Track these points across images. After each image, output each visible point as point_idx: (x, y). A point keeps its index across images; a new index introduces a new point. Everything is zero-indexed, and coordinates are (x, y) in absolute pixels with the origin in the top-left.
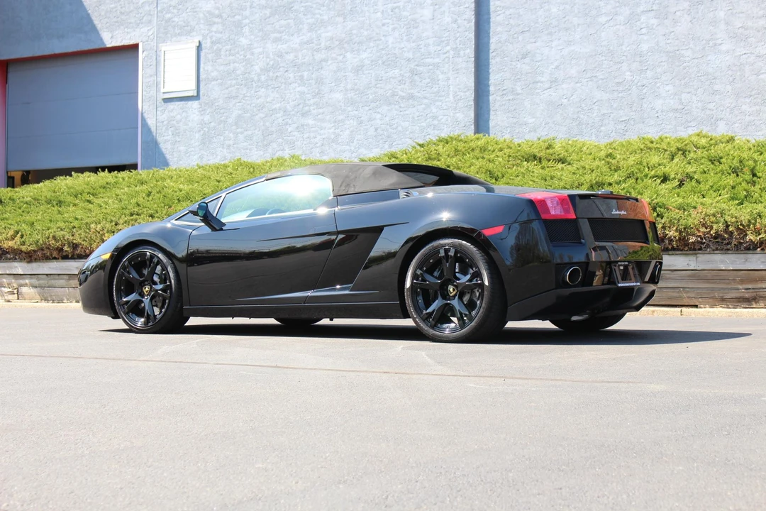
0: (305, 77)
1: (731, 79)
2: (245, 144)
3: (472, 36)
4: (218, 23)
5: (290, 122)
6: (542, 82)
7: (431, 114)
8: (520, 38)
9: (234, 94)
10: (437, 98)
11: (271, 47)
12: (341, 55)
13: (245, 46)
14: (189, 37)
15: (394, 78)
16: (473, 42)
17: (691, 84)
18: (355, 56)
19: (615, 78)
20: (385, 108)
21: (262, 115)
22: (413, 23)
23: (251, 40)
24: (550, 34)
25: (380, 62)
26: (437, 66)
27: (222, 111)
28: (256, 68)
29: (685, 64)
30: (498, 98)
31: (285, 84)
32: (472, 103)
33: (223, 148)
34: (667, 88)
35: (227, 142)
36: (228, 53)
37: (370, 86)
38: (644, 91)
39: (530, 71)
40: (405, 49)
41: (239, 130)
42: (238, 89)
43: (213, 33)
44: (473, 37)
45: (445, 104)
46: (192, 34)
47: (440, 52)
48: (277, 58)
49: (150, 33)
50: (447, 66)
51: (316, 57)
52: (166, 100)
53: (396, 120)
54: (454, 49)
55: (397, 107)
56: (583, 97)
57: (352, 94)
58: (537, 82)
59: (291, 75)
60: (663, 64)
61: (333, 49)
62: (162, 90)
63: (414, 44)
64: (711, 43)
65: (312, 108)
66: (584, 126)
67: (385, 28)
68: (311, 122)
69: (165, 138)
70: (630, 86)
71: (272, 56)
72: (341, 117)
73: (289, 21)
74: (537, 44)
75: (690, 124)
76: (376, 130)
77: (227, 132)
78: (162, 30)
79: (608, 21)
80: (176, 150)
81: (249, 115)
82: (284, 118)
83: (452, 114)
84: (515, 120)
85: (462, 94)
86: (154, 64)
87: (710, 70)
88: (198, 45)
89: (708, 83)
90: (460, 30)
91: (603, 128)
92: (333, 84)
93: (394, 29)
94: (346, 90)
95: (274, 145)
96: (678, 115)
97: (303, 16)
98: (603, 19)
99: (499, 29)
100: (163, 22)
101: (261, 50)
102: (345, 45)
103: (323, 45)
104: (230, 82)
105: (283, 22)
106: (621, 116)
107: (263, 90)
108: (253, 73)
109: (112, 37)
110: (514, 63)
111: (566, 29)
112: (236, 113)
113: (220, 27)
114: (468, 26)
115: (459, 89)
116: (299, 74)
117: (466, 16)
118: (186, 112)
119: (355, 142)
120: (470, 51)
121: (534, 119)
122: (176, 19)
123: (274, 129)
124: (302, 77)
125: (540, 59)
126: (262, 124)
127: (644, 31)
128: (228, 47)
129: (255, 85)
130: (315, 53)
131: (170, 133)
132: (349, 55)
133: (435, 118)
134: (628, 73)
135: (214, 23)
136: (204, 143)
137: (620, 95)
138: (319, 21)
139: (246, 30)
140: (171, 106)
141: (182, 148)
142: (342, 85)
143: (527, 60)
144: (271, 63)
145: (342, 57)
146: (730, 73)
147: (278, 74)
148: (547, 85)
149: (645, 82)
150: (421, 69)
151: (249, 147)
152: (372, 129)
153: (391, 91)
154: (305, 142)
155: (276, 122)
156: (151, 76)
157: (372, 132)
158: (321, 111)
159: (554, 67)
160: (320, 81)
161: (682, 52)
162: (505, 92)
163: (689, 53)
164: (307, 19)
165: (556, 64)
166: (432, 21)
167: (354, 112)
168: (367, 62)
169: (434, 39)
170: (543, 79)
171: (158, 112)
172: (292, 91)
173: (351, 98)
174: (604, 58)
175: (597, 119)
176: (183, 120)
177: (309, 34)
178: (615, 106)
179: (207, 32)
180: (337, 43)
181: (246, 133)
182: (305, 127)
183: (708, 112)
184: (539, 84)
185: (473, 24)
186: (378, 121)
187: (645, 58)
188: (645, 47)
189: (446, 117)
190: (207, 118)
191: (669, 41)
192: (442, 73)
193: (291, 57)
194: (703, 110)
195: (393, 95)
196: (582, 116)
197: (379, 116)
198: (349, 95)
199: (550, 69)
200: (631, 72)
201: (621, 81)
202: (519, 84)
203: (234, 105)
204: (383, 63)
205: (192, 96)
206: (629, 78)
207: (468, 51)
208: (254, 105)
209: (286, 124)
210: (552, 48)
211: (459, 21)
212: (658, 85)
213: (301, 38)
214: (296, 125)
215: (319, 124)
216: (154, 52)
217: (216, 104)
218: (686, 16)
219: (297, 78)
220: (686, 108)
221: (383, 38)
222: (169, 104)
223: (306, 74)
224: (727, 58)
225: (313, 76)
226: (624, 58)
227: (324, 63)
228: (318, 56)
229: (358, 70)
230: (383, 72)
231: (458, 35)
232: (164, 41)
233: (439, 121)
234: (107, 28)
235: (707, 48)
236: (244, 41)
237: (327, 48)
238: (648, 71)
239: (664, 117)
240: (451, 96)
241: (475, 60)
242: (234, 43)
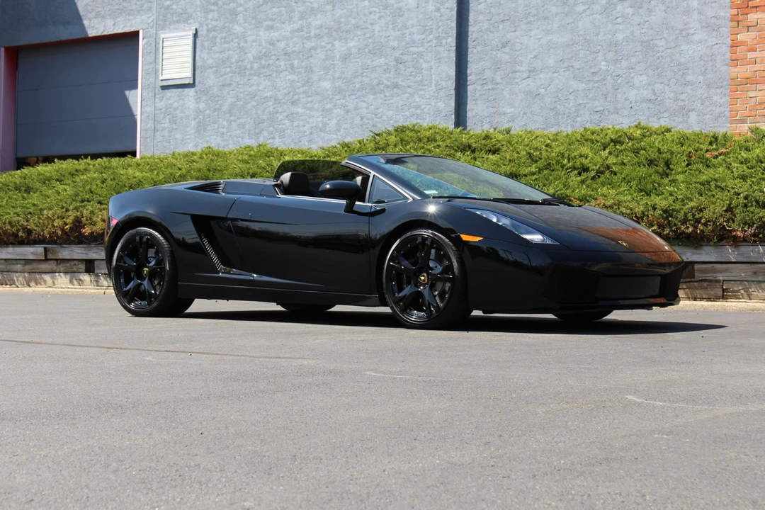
0: (295, 66)
1: (703, 69)
2: (238, 132)
3: (454, 24)
4: (214, 11)
5: (280, 110)
6: (521, 72)
7: (415, 104)
8: (501, 27)
9: (228, 82)
10: (420, 87)
11: (263, 35)
12: (330, 43)
13: (240, 34)
14: (186, 25)
15: (380, 66)
16: (455, 31)
17: (664, 74)
18: (343, 44)
19: (591, 67)
20: (370, 98)
21: (255, 103)
22: (398, 11)
23: (245, 28)
24: (529, 23)
25: (367, 50)
26: (421, 54)
27: (216, 99)
28: (250, 56)
29: (659, 54)
30: (479, 88)
31: (276, 72)
32: (453, 92)
33: (217, 136)
34: (642, 78)
35: (221, 130)
36: (223, 40)
37: (357, 74)
38: (619, 81)
39: (509, 60)
40: (391, 38)
41: (232, 118)
42: (232, 76)
43: (209, 21)
44: (455, 26)
45: (427, 93)
46: (189, 21)
47: (424, 41)
48: (268, 46)
49: (150, 20)
50: (430, 55)
51: (306, 46)
52: (164, 88)
53: (382, 109)
54: (437, 38)
55: (382, 96)
56: (560, 87)
57: (340, 83)
58: (516, 72)
59: (282, 64)
60: (637, 53)
61: (322, 37)
62: (161, 78)
63: (400, 32)
64: (684, 33)
65: (301, 96)
66: (560, 117)
67: (372, 16)
68: (300, 110)
69: (163, 125)
70: (605, 76)
71: (264, 44)
72: (329, 106)
73: (281, 9)
74: (517, 33)
75: (662, 115)
76: (362, 119)
77: (221, 120)
78: (161, 17)
79: (585, 10)
80: (172, 137)
81: (241, 103)
82: (275, 106)
83: (434, 104)
84: (495, 110)
85: (443, 83)
86: (154, 51)
87: (683, 60)
88: (194, 32)
89: (681, 73)
90: (442, 18)
91: (578, 119)
92: (322, 73)
93: (380, 18)
94: (334, 79)
95: (265, 133)
96: (651, 106)
97: (295, 4)
98: (580, 8)
99: (481, 17)
100: (163, 10)
101: (254, 38)
102: (334, 34)
103: (312, 34)
104: (224, 70)
105: (275, 10)
106: (596, 107)
107: (256, 78)
108: (247, 61)
109: (114, 24)
110: (494, 53)
111: (545, 18)
112: (230, 100)
113: (216, 15)
114: (450, 14)
115: (441, 78)
116: (290, 62)
117: (448, 5)
118: (183, 100)
119: (342, 130)
120: (452, 40)
121: (512, 110)
122: (174, 7)
123: (265, 117)
124: (292, 65)
125: (519, 48)
126: (254, 112)
127: (619, 20)
128: (224, 35)
129: (247, 73)
130: (305, 41)
131: (167, 121)
132: (337, 43)
133: (418, 107)
134: (603, 63)
135: (211, 11)
136: (199, 131)
137: (596, 85)
138: (309, 9)
139: (240, 18)
140: (169, 93)
141: (178, 136)
142: (330, 73)
143: (507, 50)
144: (264, 51)
145: (330, 45)
146: (702, 63)
147: (270, 62)
148: (526, 75)
149: (619, 72)
150: (405, 57)
151: (242, 135)
152: (358, 118)
153: (376, 80)
154: (294, 131)
155: (267, 110)
156: (151, 63)
157: (357, 121)
158: (310, 99)
159: (532, 56)
160: (309, 70)
161: (656, 42)
162: (485, 82)
163: (662, 43)
164: (298, 7)
165: (535, 53)
166: (417, 9)
167: (342, 100)
168: (354, 50)
169: (418, 27)
170: (522, 69)
171: (157, 100)
172: (283, 79)
173: (339, 86)
174: (580, 48)
175: (573, 109)
176: (180, 108)
177: (300, 22)
178: (591, 96)
179: (203, 19)
180: (326, 31)
181: (238, 121)
182: (295, 115)
183: (681, 103)
184: (518, 74)
185: (455, 13)
186: (365, 111)
187: (620, 48)
188: (620, 36)
189: (428, 107)
190: (202, 106)
191: (643, 31)
192: (426, 62)
193: (282, 45)
194: (675, 101)
195: (379, 84)
196: (558, 106)
197: (364, 105)
198: (337, 84)
199: (529, 58)
200: (606, 62)
201: (596, 70)
202: (498, 73)
203: (228, 93)
204: (370, 51)
205: (189, 84)
206: (604, 68)
207: (450, 40)
208: (246, 93)
209: (277, 112)
210: (531, 37)
211: (442, 10)
212: (632, 75)
213: (292, 26)
214: (286, 114)
215: (308, 112)
216: (153, 39)
217: (211, 92)
218: (660, 5)
219: (287, 66)
220: (659, 99)
221: (369, 27)
222: (167, 91)
223: (296, 62)
224: (700, 48)
225: (304, 64)
226: (599, 47)
227: (313, 52)
228: (308, 45)
229: (345, 58)
230: (369, 61)
231: (440, 23)
232: (163, 28)
233: (422, 110)
234: (109, 15)
235: (680, 38)
236: (238, 29)
237: (317, 36)
238: (623, 62)
239: (638, 108)
240: (433, 85)
241: (457, 49)
242: (229, 31)
